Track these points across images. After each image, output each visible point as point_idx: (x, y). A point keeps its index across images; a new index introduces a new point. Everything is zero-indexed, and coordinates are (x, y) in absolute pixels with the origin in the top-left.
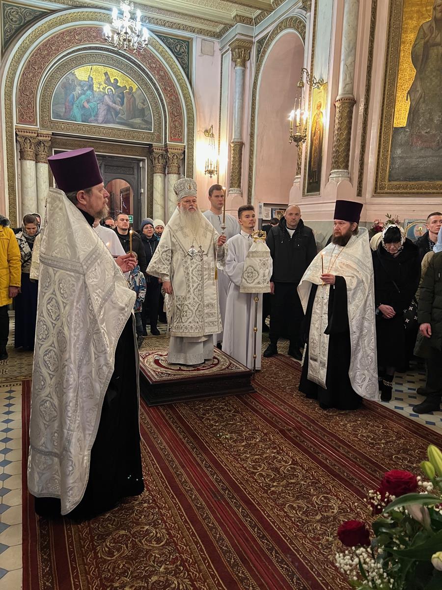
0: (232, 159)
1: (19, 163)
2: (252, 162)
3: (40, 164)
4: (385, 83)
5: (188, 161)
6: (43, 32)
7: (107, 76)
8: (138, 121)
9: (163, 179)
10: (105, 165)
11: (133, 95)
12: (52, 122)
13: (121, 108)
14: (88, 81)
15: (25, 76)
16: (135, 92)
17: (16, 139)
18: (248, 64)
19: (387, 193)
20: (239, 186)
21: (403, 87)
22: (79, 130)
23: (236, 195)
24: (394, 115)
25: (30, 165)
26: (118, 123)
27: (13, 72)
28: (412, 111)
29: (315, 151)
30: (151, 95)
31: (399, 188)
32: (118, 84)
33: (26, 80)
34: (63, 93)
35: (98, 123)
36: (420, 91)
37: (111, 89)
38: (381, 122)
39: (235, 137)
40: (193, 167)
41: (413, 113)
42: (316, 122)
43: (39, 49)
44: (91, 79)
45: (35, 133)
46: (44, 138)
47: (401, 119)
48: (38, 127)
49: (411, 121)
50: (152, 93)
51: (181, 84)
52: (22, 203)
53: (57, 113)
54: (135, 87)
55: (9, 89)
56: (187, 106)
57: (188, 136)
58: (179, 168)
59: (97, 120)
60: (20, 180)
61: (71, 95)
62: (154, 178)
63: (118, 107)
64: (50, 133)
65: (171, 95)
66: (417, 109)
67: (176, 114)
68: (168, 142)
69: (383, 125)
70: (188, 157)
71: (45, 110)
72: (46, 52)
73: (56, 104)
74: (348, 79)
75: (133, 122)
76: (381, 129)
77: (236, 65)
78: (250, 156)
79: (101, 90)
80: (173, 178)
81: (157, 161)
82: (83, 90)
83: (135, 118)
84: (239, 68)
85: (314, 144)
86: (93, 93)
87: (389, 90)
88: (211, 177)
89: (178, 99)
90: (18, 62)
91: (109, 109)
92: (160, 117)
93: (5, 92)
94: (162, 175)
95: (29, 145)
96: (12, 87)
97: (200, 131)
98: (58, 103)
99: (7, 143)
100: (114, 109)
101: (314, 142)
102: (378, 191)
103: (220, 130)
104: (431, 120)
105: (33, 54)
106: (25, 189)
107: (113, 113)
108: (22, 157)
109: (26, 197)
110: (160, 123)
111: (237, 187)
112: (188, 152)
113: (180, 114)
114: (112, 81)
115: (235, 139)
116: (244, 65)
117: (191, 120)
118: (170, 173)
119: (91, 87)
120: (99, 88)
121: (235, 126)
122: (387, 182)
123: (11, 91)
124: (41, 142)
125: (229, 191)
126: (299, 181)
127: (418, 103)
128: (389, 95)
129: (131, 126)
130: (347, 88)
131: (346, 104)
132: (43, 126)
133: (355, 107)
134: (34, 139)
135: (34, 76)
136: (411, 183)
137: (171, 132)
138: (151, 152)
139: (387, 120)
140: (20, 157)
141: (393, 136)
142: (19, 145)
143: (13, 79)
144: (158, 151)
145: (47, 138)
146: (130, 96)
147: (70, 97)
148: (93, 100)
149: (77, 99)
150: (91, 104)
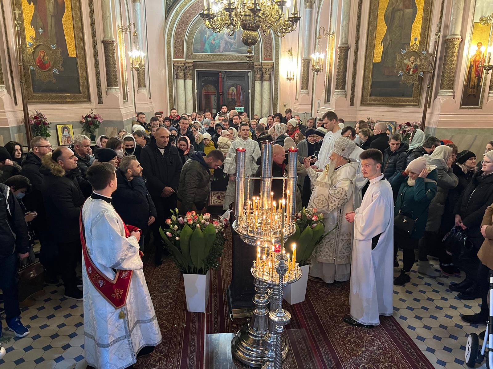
0: (303, 70)
1: (175, 81)
3: (187, 80)
4: (368, 36)
5: (275, 72)
6: (187, 3)
8: (245, 48)
9: (260, 84)
10: (227, 76)
12: (193, 55)
13: (234, 41)
15: (177, 31)
17: (173, 67)
20: (307, 88)
21: (379, 37)
22: (208, 58)
23: (305, 94)
24: (373, 55)
25: (181, 82)
26: (232, 51)
27: (171, 30)
31: (375, 101)
33: (178, 33)
34: (200, 36)
36: (389, 40)
38: (366, 59)
40: (278, 76)
41: (385, 53)
43: (185, 13)
45: (183, 63)
46: (189, 65)
48: (185, 59)
49: (383, 59)
53: (196, 49)
55: (169, 40)
57: (276, 56)
58: (270, 77)
59: (219, 51)
60: (176, 91)
61: (205, 37)
62: (255, 84)
63: (232, 41)
64: (192, 61)
67: (268, 43)
68: (262, 61)
69: (367, 61)
70: (276, 70)
71: (189, 48)
72: (189, 15)
73: (196, 44)
74: (344, 35)
75: (241, 49)
76: (365, 64)
77: (306, 8)
80: (266, 84)
81: (256, 73)
82: (211, 33)
83: (243, 47)
84: (308, 9)
85: (330, 72)
86: (217, 34)
87: (371, 39)
88: (290, 82)
90: (174, 24)
91: (227, 43)
92: (259, 45)
93: (167, 42)
94: (260, 82)
95: (180, 70)
96: (170, 38)
97: (285, 51)
98: (197, 43)
99: (168, 70)
100: (230, 43)
101: (330, 70)
102: (363, 102)
103: (298, 50)
104: (395, 58)
105: (182, 17)
107: (229, 45)
108: (177, 78)
110: (258, 49)
112: (276, 67)
113: (271, 42)
115: (304, 57)
116: (311, 7)
117: (277, 46)
118: (264, 81)
121: (305, 49)
122: (368, 97)
123: (170, 41)
124: (187, 67)
125: (301, 91)
126: (324, 93)
128: (371, 43)
129: (240, 52)
130: (343, 40)
131: (342, 50)
132: (188, 58)
133: (349, 50)
134: (183, 66)
135: (182, 30)
136: (382, 98)
137: (264, 55)
138: (254, 67)
139: (369, 58)
140: (175, 78)
141: (373, 68)
142: (175, 71)
143: (171, 34)
144: (257, 67)
145: (191, 64)
146: (239, 33)
147: (204, 39)
148: (217, 38)
149: (208, 39)
150: (216, 41)
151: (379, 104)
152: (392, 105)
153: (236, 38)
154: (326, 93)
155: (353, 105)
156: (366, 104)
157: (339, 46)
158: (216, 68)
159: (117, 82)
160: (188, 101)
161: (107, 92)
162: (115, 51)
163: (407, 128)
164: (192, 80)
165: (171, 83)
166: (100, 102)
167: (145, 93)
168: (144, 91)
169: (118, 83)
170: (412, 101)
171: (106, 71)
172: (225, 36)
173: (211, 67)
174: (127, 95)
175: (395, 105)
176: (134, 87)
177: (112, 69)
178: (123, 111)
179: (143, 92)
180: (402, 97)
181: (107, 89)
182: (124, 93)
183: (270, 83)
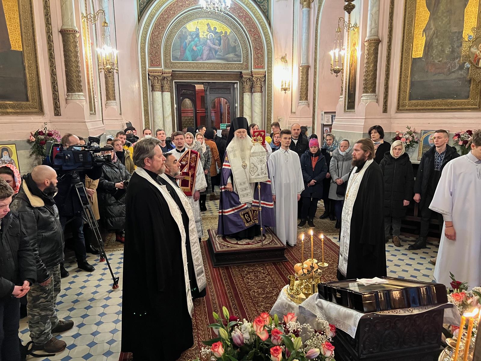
0: (301, 79)
1: (151, 94)
2: (316, 81)
3: (165, 93)
4: (404, 25)
5: (268, 82)
6: (164, 2)
7: (209, 26)
8: (231, 55)
9: (250, 96)
10: (210, 89)
11: (227, 37)
12: (172, 63)
13: (219, 47)
14: (196, 31)
15: (153, 34)
16: (229, 35)
17: (148, 77)
18: (312, 5)
19: (407, 110)
20: (307, 99)
21: (420, 26)
22: (189, 67)
23: (304, 106)
24: (412, 49)
25: (158, 94)
26: (218, 59)
27: (145, 33)
28: (427, 44)
29: (352, 78)
30: (240, 36)
31: (417, 106)
32: (217, 31)
33: (154, 37)
34: (179, 42)
35: (203, 60)
36: (433, 29)
37: (211, 35)
38: (402, 54)
39: (302, 62)
40: (272, 86)
41: (428, 46)
42: (352, 56)
43: (162, 14)
44: (197, 29)
45: (160, 73)
46: (167, 75)
47: (418, 51)
48: (163, 67)
49: (426, 52)
50: (241, 34)
51: (262, 25)
52: (154, 121)
53: (175, 57)
54: (229, 31)
55: (143, 45)
56: (267, 41)
57: (268, 63)
58: (261, 88)
59: (202, 58)
60: (152, 105)
61: (184, 43)
62: (244, 96)
63: (217, 47)
64: (171, 70)
65: (254, 35)
66: (431, 43)
67: (259, 48)
68: (253, 70)
69: (404, 57)
70: (268, 79)
71: (167, 55)
72: (166, 16)
73: (174, 50)
74: (373, 25)
75: (227, 57)
76: (402, 60)
77: (303, 7)
78: (314, 76)
79: (205, 36)
80: (257, 96)
81: (245, 84)
82: (192, 38)
83: (229, 54)
84: (305, 9)
85: (351, 73)
86: (199, 39)
87: (409, 29)
88: (285, 93)
89: (260, 37)
90: (149, 26)
91: (211, 49)
92: (247, 51)
93: (141, 47)
94: (250, 93)
95: (157, 81)
96: (145, 43)
97: (277, 58)
98: (176, 50)
99: (143, 82)
100: (214, 49)
101: (351, 71)
102: (400, 108)
103: (293, 57)
104: (443, 51)
105: (158, 19)
106: (155, 111)
107: (213, 52)
108: (153, 90)
109: (156, 117)
110: (247, 56)
111: (305, 100)
112: (268, 76)
113: (262, 48)
114: (212, 29)
115: (302, 64)
116: (309, 6)
117: (270, 52)
118: (255, 92)
119: (197, 35)
120: (203, 35)
121: (303, 54)
122: (407, 102)
123: (145, 46)
124: (165, 77)
125: (299, 103)
126: (342, 100)
127: (432, 39)
128: (408, 33)
129: (227, 60)
130: (373, 31)
131: (372, 44)
132: (166, 67)
133: (380, 44)
134: (160, 76)
135: (159, 34)
136: (427, 101)
137: (255, 62)
138: (242, 77)
139: (407, 53)
140: (151, 90)
141: (412, 65)
142: (150, 82)
143: (145, 38)
144: (247, 76)
145: (169, 74)
146: (225, 38)
147: (184, 44)
148: (199, 44)
149: (188, 45)
150: (198, 47)
151: (423, 110)
152: (442, 109)
153: (222, 43)
154: (345, 99)
155: (387, 113)
156: (404, 110)
157: (366, 39)
158: (198, 79)
159: (81, 86)
160: (167, 118)
161: (66, 100)
162: (78, 45)
163: (469, 137)
164: (171, 92)
165: (145, 96)
166: (57, 113)
167: (115, 107)
168: (114, 105)
169: (82, 88)
170: (468, 104)
171: (66, 71)
172: (208, 41)
173: (192, 78)
174: (95, 105)
175: (445, 109)
176: (101, 100)
177: (74, 69)
178: (89, 126)
179: (112, 106)
180: (454, 99)
181: (66, 96)
182: (90, 102)
183: (262, 94)
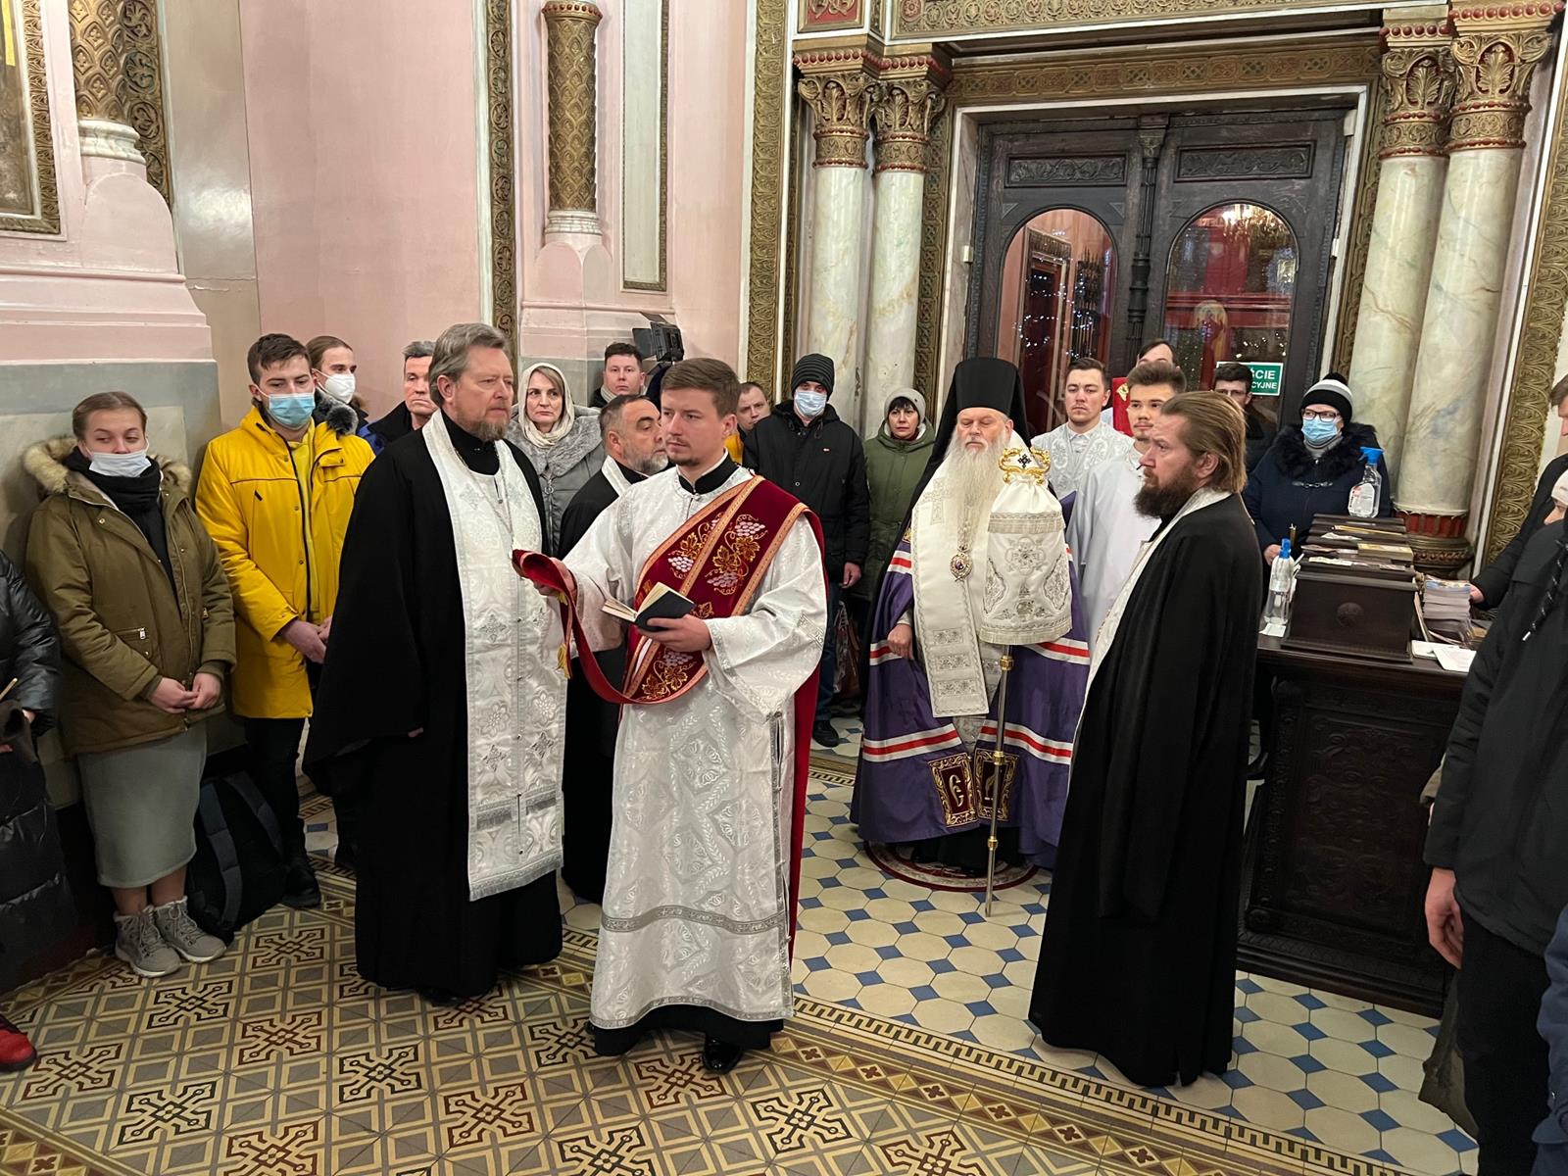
1: (812, 181)
3: (886, 176)
10: (1180, 152)
17: (794, 89)
45: (854, 56)
46: (907, 72)
48: (883, 30)
58: (1515, 110)
60: (810, 242)
62: (1382, 181)
64: (925, 44)
80: (1477, 171)
81: (1399, 96)
95: (836, 105)
108: (818, 160)
118: (1458, 147)
124: (891, 87)
132: (901, 24)
134: (854, 78)
138: (1379, 49)
140: (813, 157)
142: (811, 115)
144: (1414, 40)
145: (916, 68)
164: (928, 174)
183: (1518, 156)
